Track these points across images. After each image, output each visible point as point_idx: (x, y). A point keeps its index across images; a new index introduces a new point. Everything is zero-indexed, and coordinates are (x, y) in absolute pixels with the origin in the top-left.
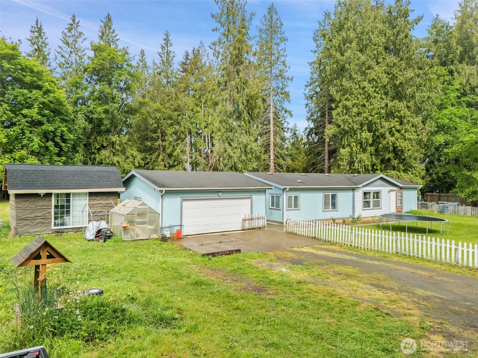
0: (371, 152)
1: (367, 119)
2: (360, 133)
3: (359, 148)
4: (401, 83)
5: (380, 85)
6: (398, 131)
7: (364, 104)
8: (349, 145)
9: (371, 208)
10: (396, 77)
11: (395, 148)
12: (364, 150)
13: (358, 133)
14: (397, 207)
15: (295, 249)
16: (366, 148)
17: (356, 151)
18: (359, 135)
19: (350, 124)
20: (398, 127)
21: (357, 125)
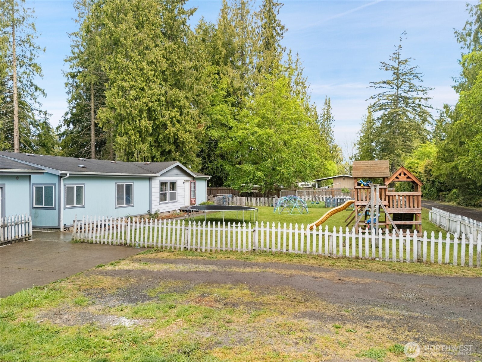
0: (151, 142)
1: (147, 106)
2: (139, 120)
3: (138, 137)
4: (181, 71)
5: (160, 69)
6: (179, 122)
7: (143, 88)
8: (127, 133)
9: (168, 201)
10: (175, 64)
11: (176, 140)
12: (143, 141)
13: (137, 120)
14: (191, 199)
15: (108, 268)
16: (145, 138)
17: (135, 141)
18: (138, 122)
19: (128, 108)
20: (179, 118)
21: (136, 110)
